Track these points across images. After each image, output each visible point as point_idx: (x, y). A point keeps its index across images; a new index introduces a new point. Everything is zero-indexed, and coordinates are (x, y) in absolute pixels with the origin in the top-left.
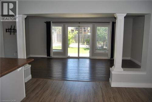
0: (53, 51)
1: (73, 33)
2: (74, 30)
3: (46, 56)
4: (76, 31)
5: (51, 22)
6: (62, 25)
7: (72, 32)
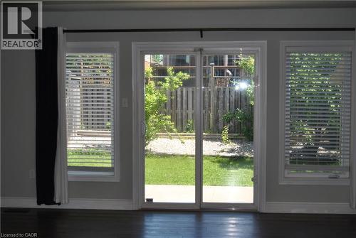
0: (70, 173)
1: (164, 81)
2: (170, 69)
3: (31, 203)
4: (176, 71)
5: (60, 31)
6: (116, 44)
7: (155, 80)
